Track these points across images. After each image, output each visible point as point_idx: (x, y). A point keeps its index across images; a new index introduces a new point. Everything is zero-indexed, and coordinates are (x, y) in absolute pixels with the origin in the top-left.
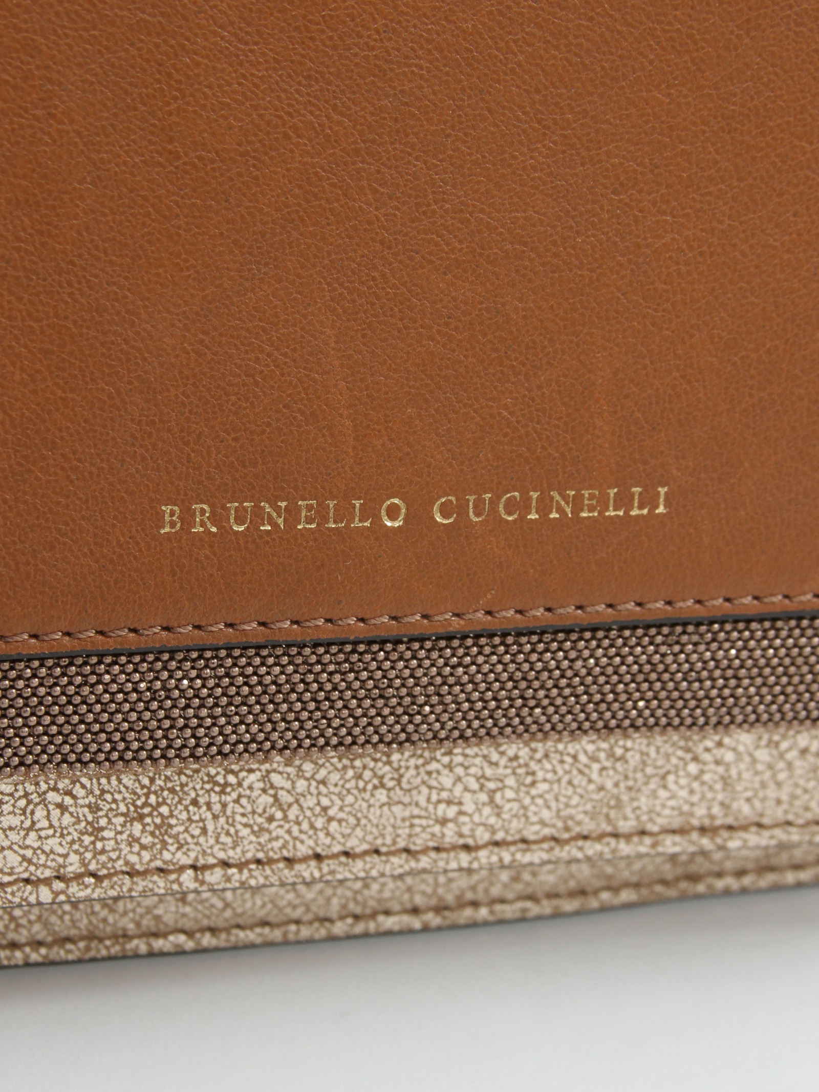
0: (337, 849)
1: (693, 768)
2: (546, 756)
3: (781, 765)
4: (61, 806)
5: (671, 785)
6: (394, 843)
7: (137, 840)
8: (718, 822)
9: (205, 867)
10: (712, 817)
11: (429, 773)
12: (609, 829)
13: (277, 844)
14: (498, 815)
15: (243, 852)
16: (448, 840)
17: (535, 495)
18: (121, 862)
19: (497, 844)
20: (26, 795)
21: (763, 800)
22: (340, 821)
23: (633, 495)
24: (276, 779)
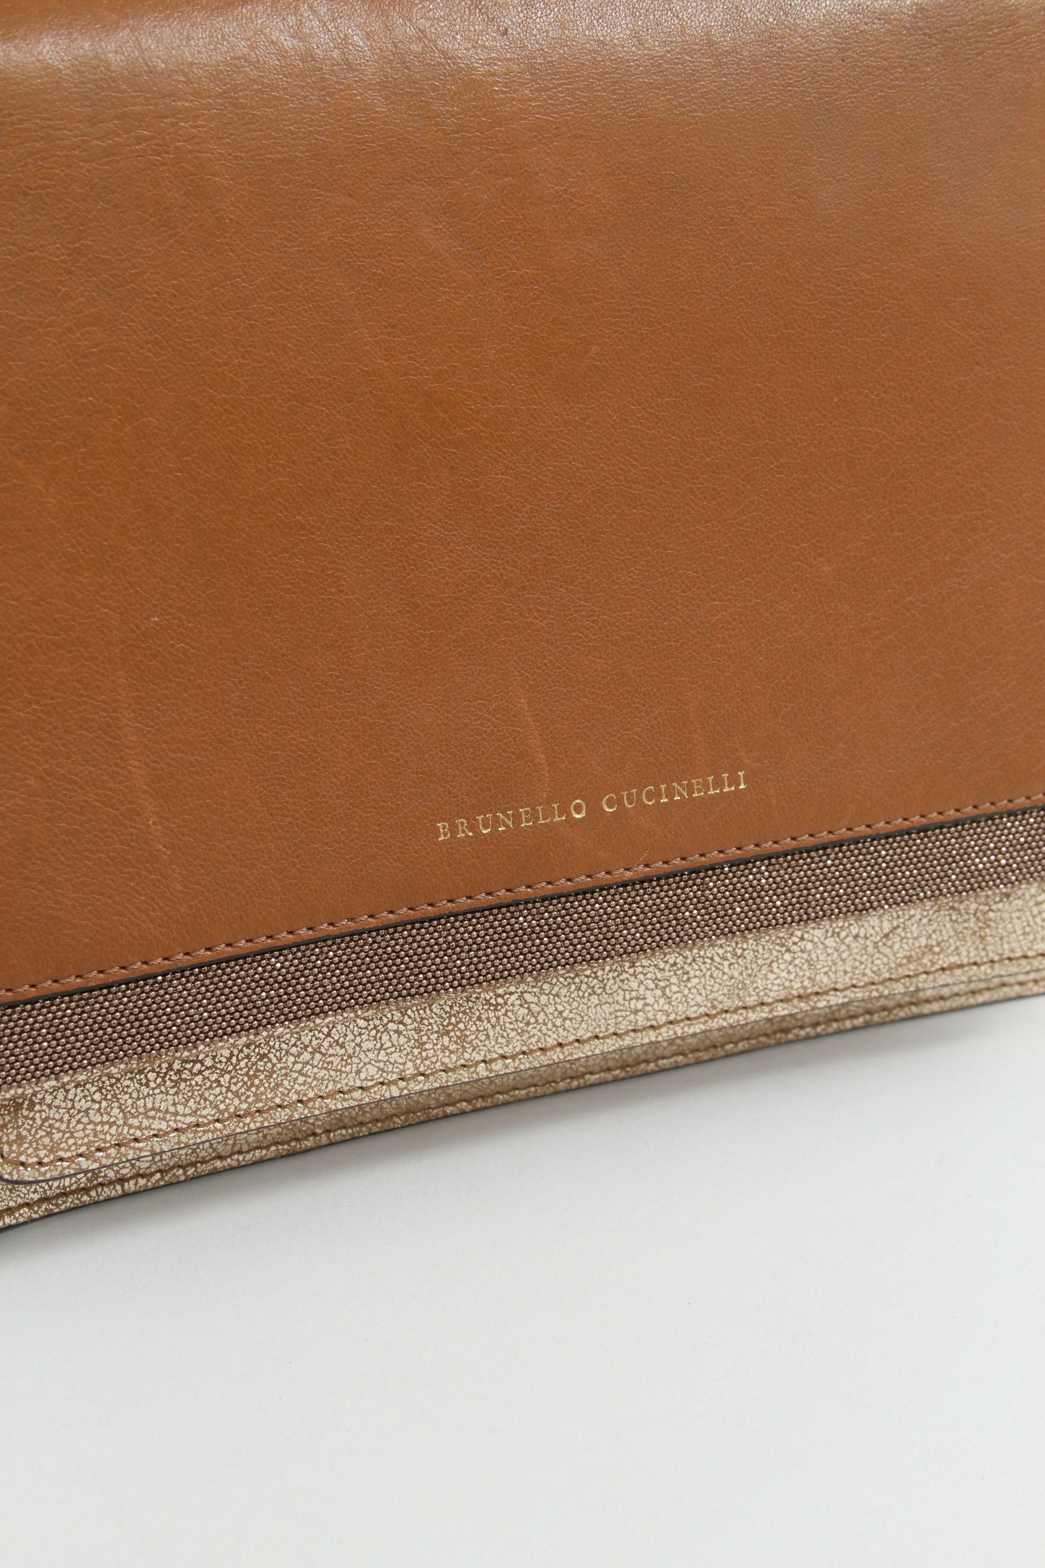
0: (572, 1038)
1: (787, 957)
2: (694, 960)
3: (843, 947)
4: (397, 1032)
5: (776, 970)
6: (607, 1030)
7: (447, 1048)
8: (809, 991)
9: (492, 1061)
10: (805, 988)
11: (622, 981)
12: (740, 1004)
13: (534, 1040)
14: (670, 1003)
15: (514, 1048)
16: (640, 1023)
17: (663, 787)
18: (439, 1064)
19: (671, 1022)
20: (375, 1027)
21: (835, 972)
22: (571, 1020)
23: (723, 779)
24: (527, 996)
